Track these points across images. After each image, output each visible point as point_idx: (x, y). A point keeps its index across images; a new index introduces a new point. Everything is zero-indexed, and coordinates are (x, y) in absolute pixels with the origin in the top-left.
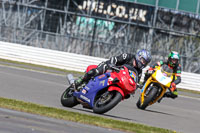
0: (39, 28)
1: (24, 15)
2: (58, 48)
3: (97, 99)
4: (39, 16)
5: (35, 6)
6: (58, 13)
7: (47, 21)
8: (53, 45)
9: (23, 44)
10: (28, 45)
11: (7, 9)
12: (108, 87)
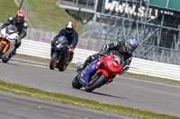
0: (156, 44)
1: (143, 32)
2: (172, 62)
3: (90, 80)
4: (156, 33)
5: (152, 24)
6: (172, 31)
7: (163, 38)
8: (169, 58)
9: (141, 58)
10: (146, 59)
11: (127, 27)
12: (97, 70)
